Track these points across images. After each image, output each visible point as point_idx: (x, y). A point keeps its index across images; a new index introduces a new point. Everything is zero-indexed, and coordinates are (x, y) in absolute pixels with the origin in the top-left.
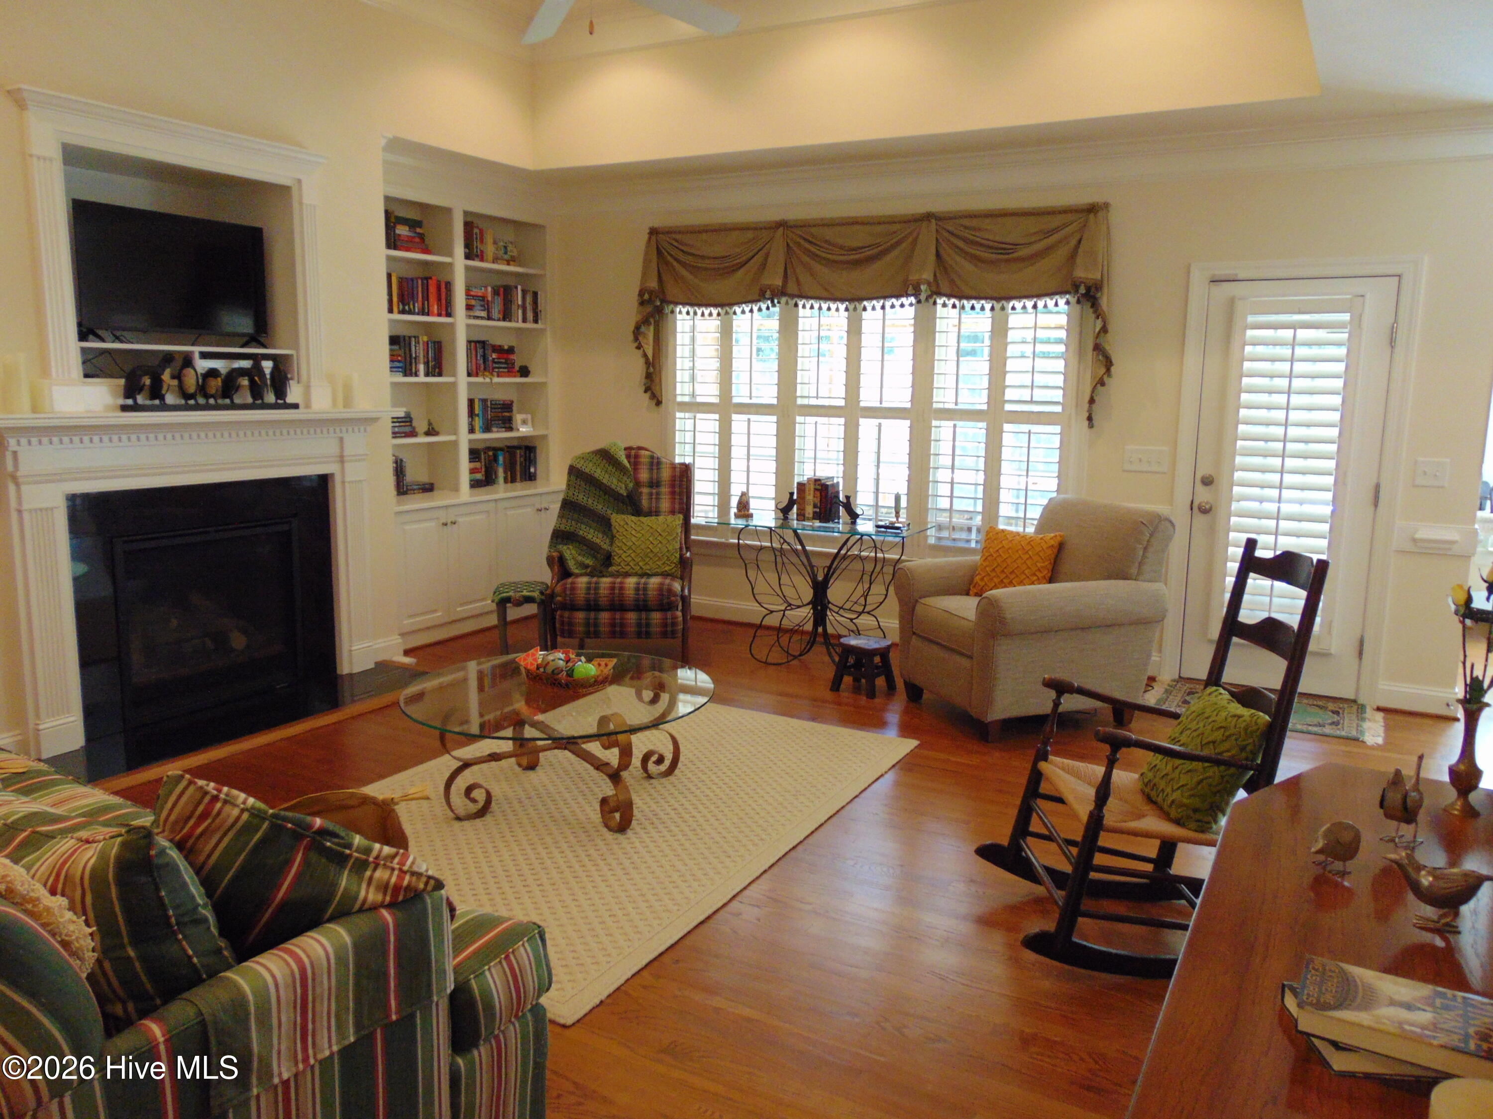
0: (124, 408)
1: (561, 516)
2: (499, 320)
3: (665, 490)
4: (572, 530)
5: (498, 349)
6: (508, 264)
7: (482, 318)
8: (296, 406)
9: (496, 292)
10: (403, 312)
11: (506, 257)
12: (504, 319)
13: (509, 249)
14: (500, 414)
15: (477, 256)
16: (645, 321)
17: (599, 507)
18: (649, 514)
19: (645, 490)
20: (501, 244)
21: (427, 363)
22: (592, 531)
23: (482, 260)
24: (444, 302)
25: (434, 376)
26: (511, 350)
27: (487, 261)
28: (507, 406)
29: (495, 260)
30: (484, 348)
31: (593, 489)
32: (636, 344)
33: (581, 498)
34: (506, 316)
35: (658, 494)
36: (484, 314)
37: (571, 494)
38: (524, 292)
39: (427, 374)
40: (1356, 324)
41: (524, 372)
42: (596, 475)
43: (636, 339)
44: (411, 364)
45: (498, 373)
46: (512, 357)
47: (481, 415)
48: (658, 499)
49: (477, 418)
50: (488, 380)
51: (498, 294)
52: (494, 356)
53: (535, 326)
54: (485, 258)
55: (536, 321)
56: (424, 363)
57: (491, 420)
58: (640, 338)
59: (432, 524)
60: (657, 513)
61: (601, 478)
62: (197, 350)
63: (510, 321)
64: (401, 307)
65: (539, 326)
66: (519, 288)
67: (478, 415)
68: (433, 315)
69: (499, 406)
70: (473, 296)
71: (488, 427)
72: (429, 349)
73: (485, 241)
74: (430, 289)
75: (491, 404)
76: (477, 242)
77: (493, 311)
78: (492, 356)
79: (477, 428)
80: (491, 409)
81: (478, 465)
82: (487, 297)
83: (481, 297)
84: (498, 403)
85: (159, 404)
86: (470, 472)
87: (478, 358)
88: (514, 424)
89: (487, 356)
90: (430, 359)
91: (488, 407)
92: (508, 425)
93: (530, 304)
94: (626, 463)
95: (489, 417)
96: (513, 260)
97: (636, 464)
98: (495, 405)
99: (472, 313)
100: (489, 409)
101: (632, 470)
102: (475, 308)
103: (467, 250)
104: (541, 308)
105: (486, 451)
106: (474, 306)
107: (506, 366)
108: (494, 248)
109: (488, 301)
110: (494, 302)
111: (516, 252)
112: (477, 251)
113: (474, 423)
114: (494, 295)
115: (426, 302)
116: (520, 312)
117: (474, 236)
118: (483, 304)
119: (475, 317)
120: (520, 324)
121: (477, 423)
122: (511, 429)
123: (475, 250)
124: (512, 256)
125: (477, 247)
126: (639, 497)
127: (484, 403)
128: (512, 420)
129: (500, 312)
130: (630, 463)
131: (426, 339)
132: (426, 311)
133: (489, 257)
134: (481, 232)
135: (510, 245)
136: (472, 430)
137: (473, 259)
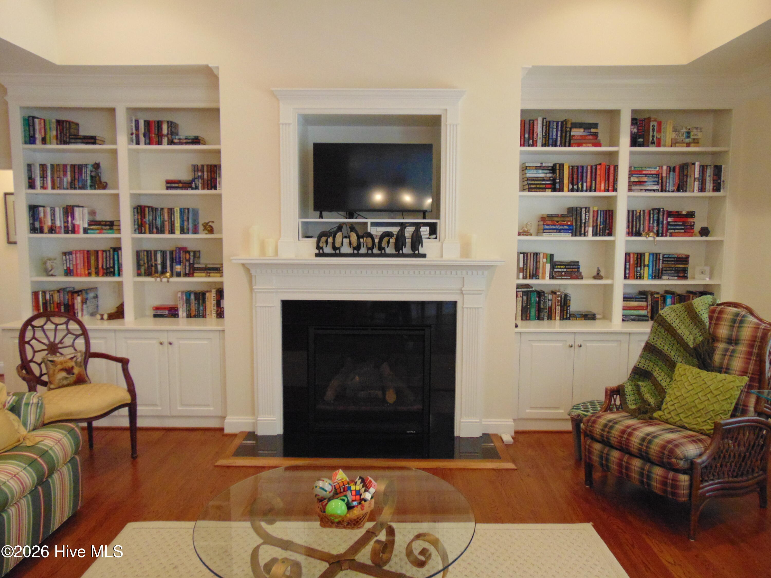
0: (317, 255)
1: (642, 356)
2: (673, 191)
3: (741, 348)
4: (649, 369)
5: (677, 215)
6: (688, 145)
7: (654, 191)
8: (424, 256)
9: (671, 169)
10: (572, 190)
11: (688, 140)
12: (678, 191)
13: (692, 134)
14: (673, 266)
15: (653, 143)
17: (672, 354)
18: (720, 370)
19: (721, 346)
20: (684, 130)
21: (595, 227)
22: (663, 374)
23: (659, 145)
24: (611, 180)
25: (600, 236)
26: (691, 214)
27: (665, 146)
28: (685, 260)
29: (674, 143)
30: (658, 213)
31: (669, 336)
33: (660, 344)
34: (681, 187)
35: (733, 351)
36: (655, 188)
37: (652, 337)
38: (703, 169)
39: (595, 234)
41: (705, 232)
42: (674, 325)
44: (581, 226)
45: (671, 233)
46: (692, 220)
47: (651, 266)
48: (731, 357)
50: (650, 239)
51: (674, 171)
52: (669, 219)
53: (716, 194)
54: (662, 143)
56: (593, 227)
57: (662, 270)
59: (560, 344)
61: (677, 328)
62: (369, 221)
63: (686, 191)
64: (571, 187)
65: (721, 194)
66: (697, 164)
67: (648, 266)
68: (600, 191)
69: (673, 259)
70: (646, 174)
71: (657, 275)
72: (599, 216)
73: (662, 130)
74: (598, 172)
75: (663, 258)
76: (653, 132)
77: (668, 185)
78: (667, 220)
79: (646, 275)
80: (663, 261)
81: (644, 304)
82: (662, 174)
83: (653, 174)
84: (670, 256)
85: (337, 253)
86: (625, 309)
87: (651, 222)
88: (689, 274)
89: (661, 219)
90: (599, 224)
91: (660, 260)
92: (682, 275)
93: (709, 176)
94: (705, 317)
95: (661, 267)
96: (696, 142)
97: (718, 319)
98: (667, 258)
99: (643, 188)
100: (661, 261)
101: (710, 323)
102: (647, 184)
103: (641, 140)
104: (722, 179)
105: (652, 294)
106: (645, 182)
107: (683, 227)
108: (673, 135)
109: (662, 177)
110: (669, 177)
111: (700, 136)
112: (653, 139)
113: (642, 271)
114: (670, 172)
115: (594, 182)
116: (696, 183)
117: (651, 128)
118: (655, 179)
119: (646, 190)
120: (696, 193)
121: (646, 272)
122: (685, 278)
123: (651, 139)
124: (694, 139)
125: (653, 136)
126: (712, 351)
127: (656, 256)
128: (687, 271)
129: (674, 185)
130: (711, 318)
131: (596, 209)
132: (593, 188)
133: (667, 144)
134: (660, 124)
135: (695, 130)
136: (640, 277)
137: (648, 146)
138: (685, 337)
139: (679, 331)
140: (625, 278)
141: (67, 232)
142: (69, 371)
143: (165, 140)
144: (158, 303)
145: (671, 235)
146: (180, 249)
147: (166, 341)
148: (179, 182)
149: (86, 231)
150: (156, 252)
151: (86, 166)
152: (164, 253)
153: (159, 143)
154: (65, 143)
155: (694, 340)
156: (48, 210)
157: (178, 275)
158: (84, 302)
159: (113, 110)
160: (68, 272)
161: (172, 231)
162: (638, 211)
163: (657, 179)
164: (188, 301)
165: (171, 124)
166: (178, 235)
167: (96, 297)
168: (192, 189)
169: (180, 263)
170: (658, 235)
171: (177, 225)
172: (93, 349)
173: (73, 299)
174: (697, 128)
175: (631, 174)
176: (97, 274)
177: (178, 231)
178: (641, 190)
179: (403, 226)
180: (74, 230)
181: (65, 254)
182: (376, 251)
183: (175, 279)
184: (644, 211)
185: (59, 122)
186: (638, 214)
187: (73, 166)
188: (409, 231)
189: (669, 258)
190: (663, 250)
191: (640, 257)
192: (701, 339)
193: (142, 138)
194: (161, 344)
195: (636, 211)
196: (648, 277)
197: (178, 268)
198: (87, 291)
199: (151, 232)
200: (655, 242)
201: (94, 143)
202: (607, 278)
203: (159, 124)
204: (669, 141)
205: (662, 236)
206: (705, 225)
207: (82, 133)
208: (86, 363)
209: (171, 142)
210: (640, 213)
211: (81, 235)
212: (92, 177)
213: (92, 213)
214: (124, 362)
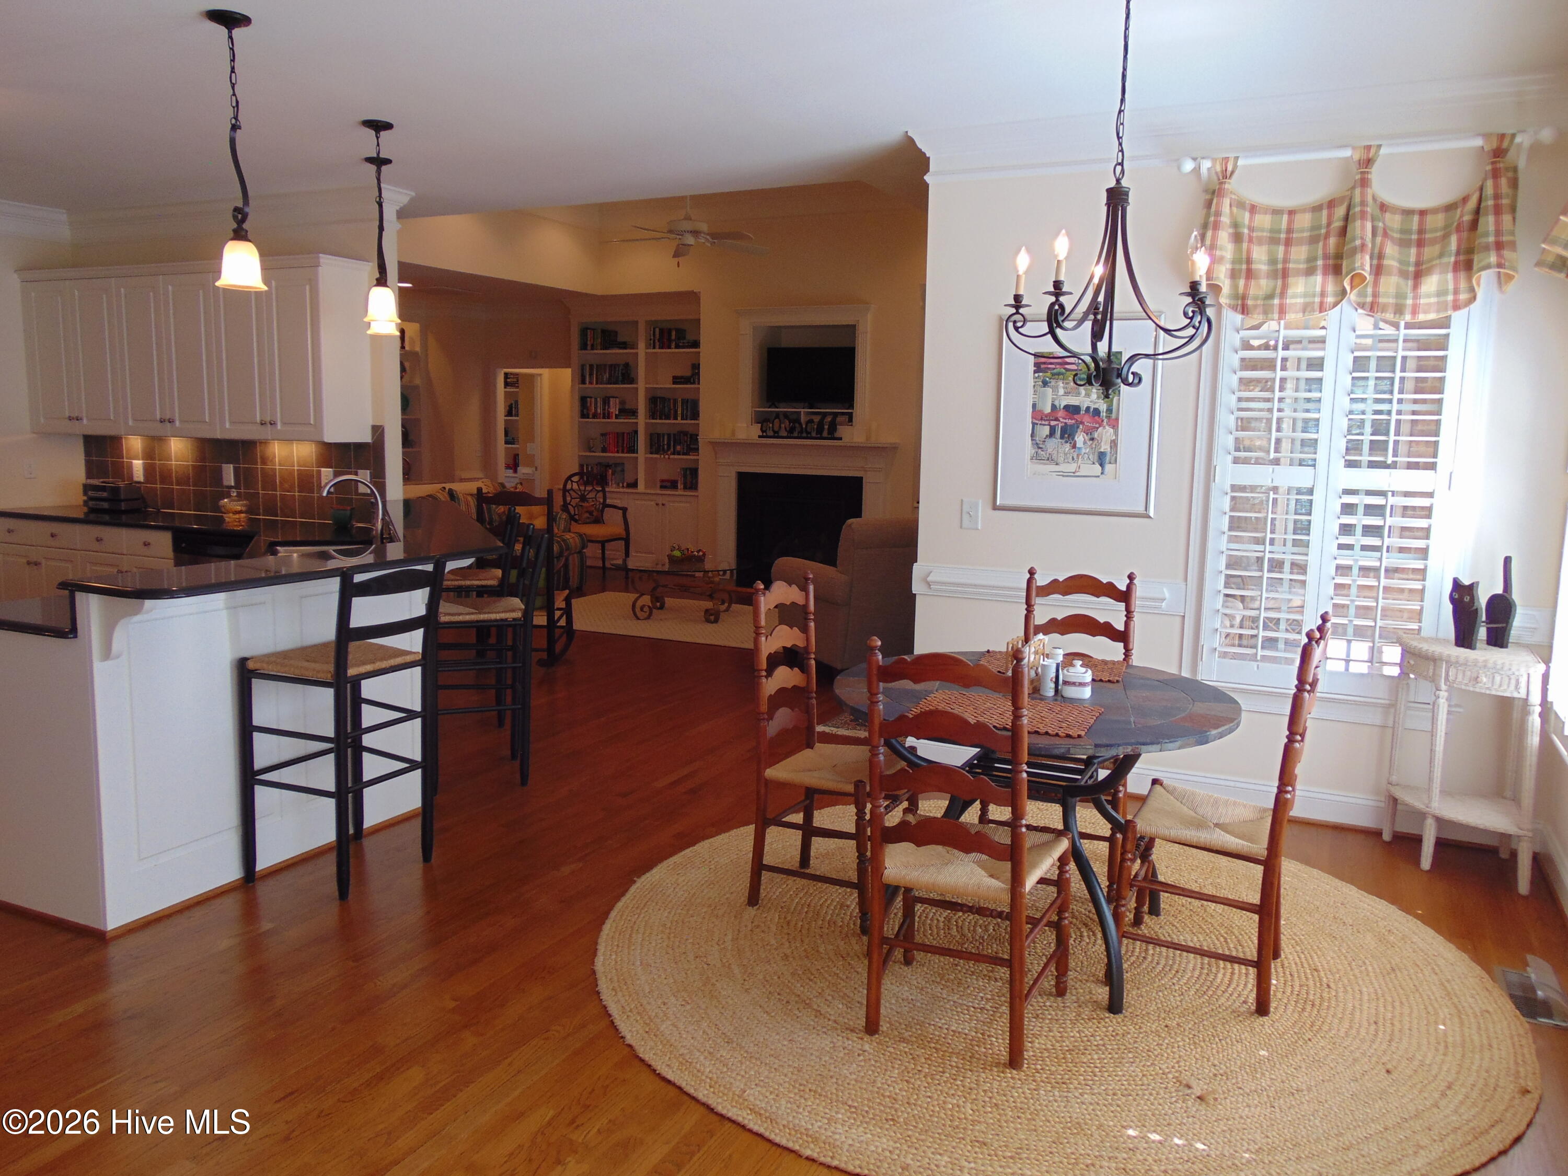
0: (763, 437)
8: (839, 439)
85: (776, 435)
141: (604, 418)
142: (591, 513)
143: (673, 345)
144: (665, 477)
146: (680, 432)
147: (660, 503)
148: (682, 377)
149: (617, 417)
150: (664, 435)
151: (618, 365)
152: (669, 435)
153: (670, 348)
154: (606, 348)
156: (593, 400)
157: (679, 454)
158: (613, 474)
159: (637, 322)
160: (604, 450)
161: (676, 418)
164: (685, 476)
165: (678, 331)
166: (679, 421)
167: (623, 471)
168: (691, 383)
169: (680, 444)
171: (679, 412)
172: (609, 501)
173: (606, 471)
176: (623, 452)
177: (679, 418)
179: (824, 415)
180: (609, 416)
181: (602, 435)
182: (804, 435)
183: (676, 457)
185: (603, 332)
187: (611, 366)
188: (829, 419)
193: (657, 344)
194: (657, 504)
197: (678, 448)
198: (616, 465)
199: (661, 419)
201: (625, 348)
203: (670, 331)
207: (620, 339)
208: (602, 511)
209: (677, 347)
211: (614, 420)
212: (623, 374)
213: (623, 403)
214: (624, 510)
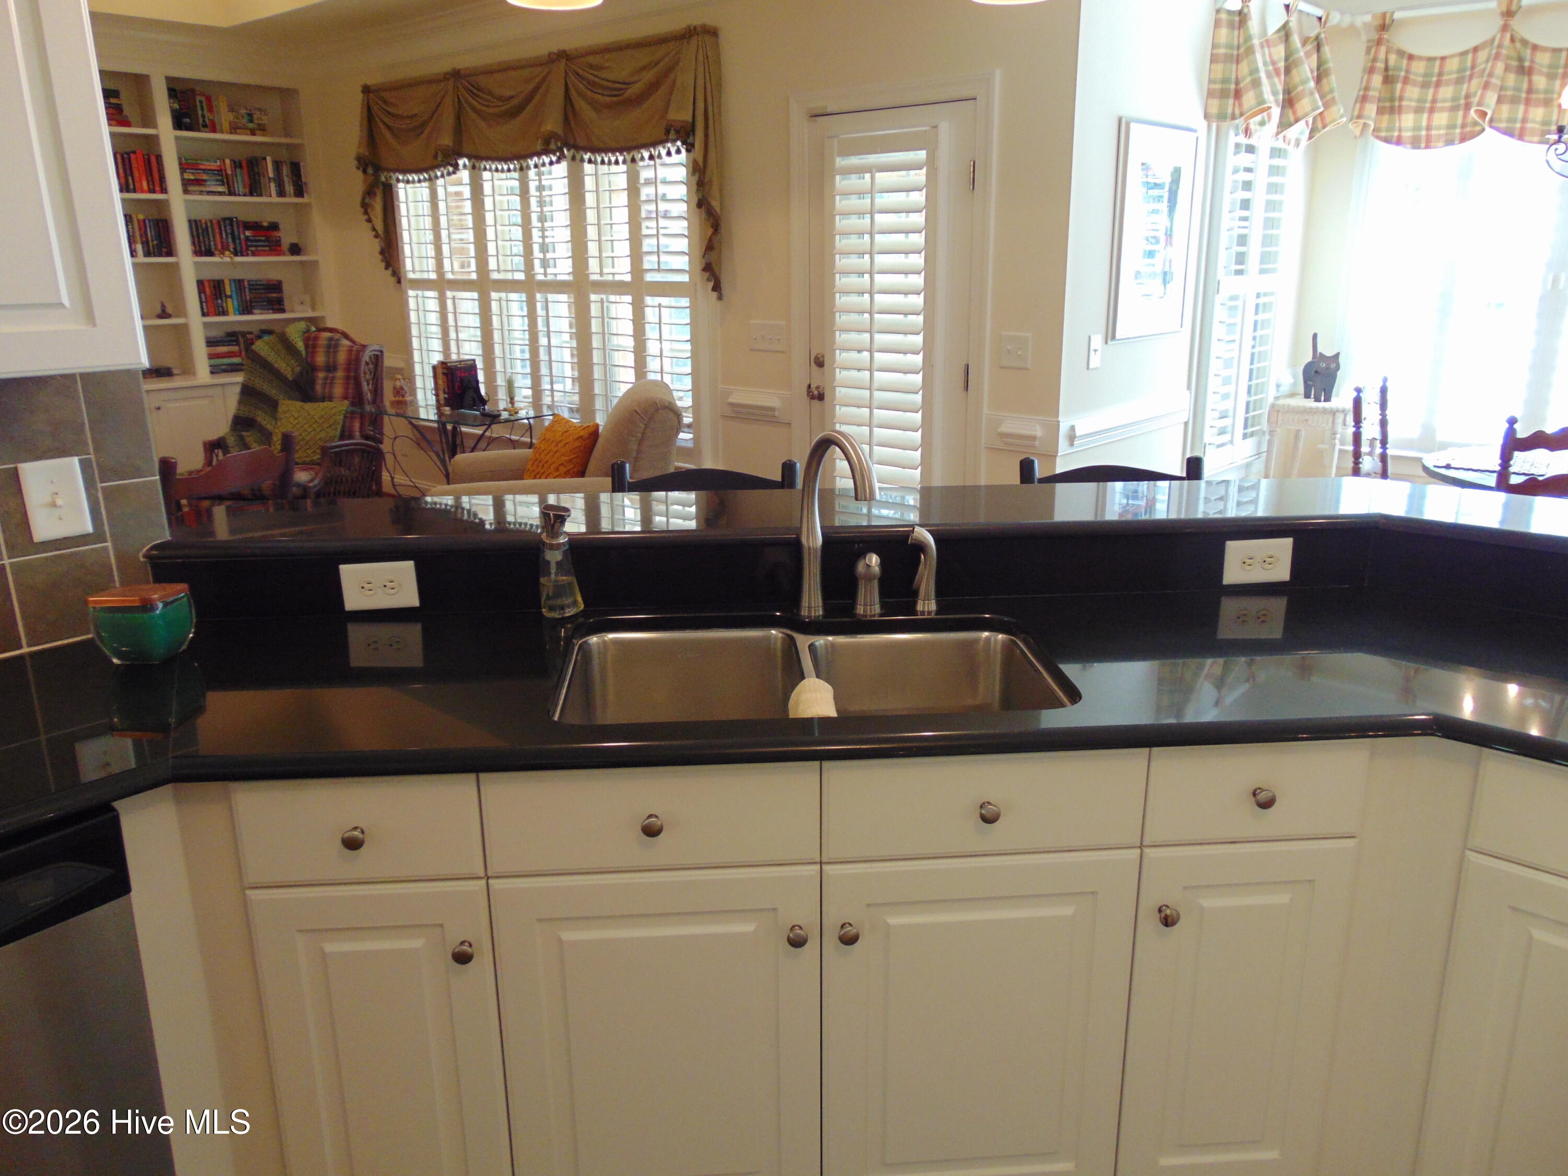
1: (240, 402)
2: (245, 195)
3: (340, 374)
4: (251, 416)
5: (255, 226)
6: (253, 134)
7: (220, 193)
9: (237, 164)
11: (251, 125)
12: (251, 194)
13: (255, 116)
14: (263, 296)
15: (205, 126)
16: (369, 192)
17: (272, 391)
19: (321, 375)
20: (243, 111)
21: (146, 244)
22: (266, 417)
23: (214, 131)
24: (156, 175)
25: (155, 256)
26: (274, 227)
27: (222, 132)
28: (276, 287)
29: (234, 129)
30: (231, 225)
31: (266, 373)
32: (366, 217)
33: (256, 385)
34: (254, 189)
35: (333, 378)
36: (220, 189)
38: (277, 165)
40: (931, 164)
41: (295, 249)
43: (366, 212)
45: (252, 251)
46: (277, 234)
47: (234, 296)
48: (332, 384)
49: (229, 300)
50: (227, 259)
51: (241, 167)
52: (248, 233)
53: (299, 200)
54: (218, 127)
55: (299, 192)
56: (142, 243)
57: (251, 302)
58: (369, 210)
60: (330, 399)
61: (273, 361)
63: (261, 195)
65: (305, 200)
66: (269, 159)
67: (231, 297)
68: (142, 191)
69: (262, 287)
70: (204, 170)
71: (246, 309)
72: (148, 230)
73: (215, 109)
74: (134, 164)
75: (249, 285)
76: (202, 110)
77: (236, 186)
78: (244, 234)
79: (231, 310)
80: (250, 289)
81: (235, 349)
82: (225, 170)
83: (213, 170)
84: (258, 283)
86: (211, 356)
87: (224, 236)
88: (287, 306)
89: (236, 234)
90: (150, 239)
91: (245, 288)
92: (276, 307)
93: (287, 176)
94: (300, 345)
95: (248, 298)
96: (262, 129)
97: (315, 346)
98: (255, 286)
99: (203, 189)
100: (247, 290)
101: (307, 353)
102: (208, 183)
103: (187, 120)
104: (303, 180)
105: (244, 334)
106: (205, 181)
107: (267, 244)
108: (231, 117)
109: (227, 175)
110: (236, 176)
111: (265, 120)
112: (204, 121)
113: (224, 305)
114: (235, 167)
115: (130, 178)
116: (273, 185)
117: (198, 104)
118: (218, 178)
119: (209, 193)
120: (275, 199)
121: (231, 305)
122: (283, 311)
123: (201, 121)
124: (259, 125)
125: (203, 116)
126: (313, 382)
127: (239, 283)
128: (283, 301)
129: (244, 187)
130: (307, 346)
131: (141, 217)
132: (131, 187)
133: (224, 127)
134: (209, 99)
135: (258, 113)
136: (224, 313)
137: (199, 130)
138: (282, 371)
139: (276, 365)
140: (204, 314)
145: (254, 254)
155: (292, 371)
162: (203, 221)
163: (220, 178)
170: (236, 254)
174: (260, 110)
175: (183, 167)
178: (202, 191)
184: (211, 221)
186: (204, 226)
189: (257, 285)
190: (248, 275)
191: (218, 285)
192: (298, 369)
195: (200, 221)
196: (234, 311)
200: (233, 264)
202: (178, 316)
204: (226, 125)
205: (242, 255)
206: (295, 240)
210: (206, 224)
